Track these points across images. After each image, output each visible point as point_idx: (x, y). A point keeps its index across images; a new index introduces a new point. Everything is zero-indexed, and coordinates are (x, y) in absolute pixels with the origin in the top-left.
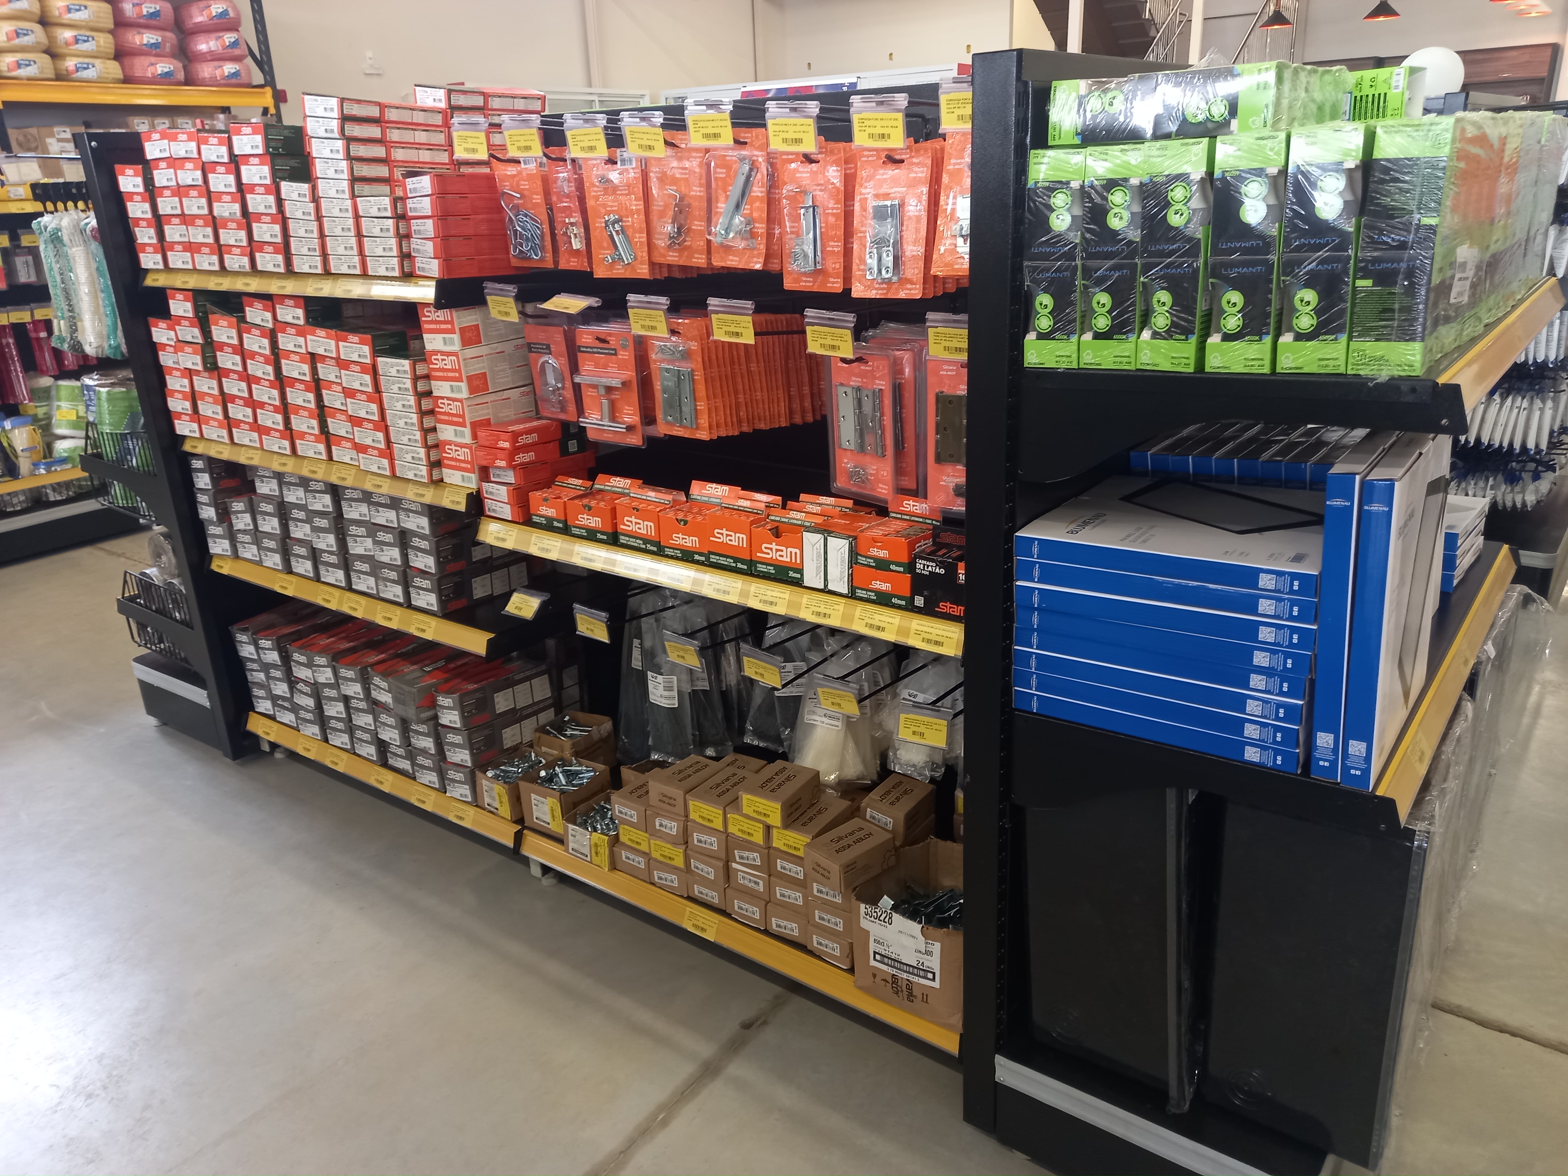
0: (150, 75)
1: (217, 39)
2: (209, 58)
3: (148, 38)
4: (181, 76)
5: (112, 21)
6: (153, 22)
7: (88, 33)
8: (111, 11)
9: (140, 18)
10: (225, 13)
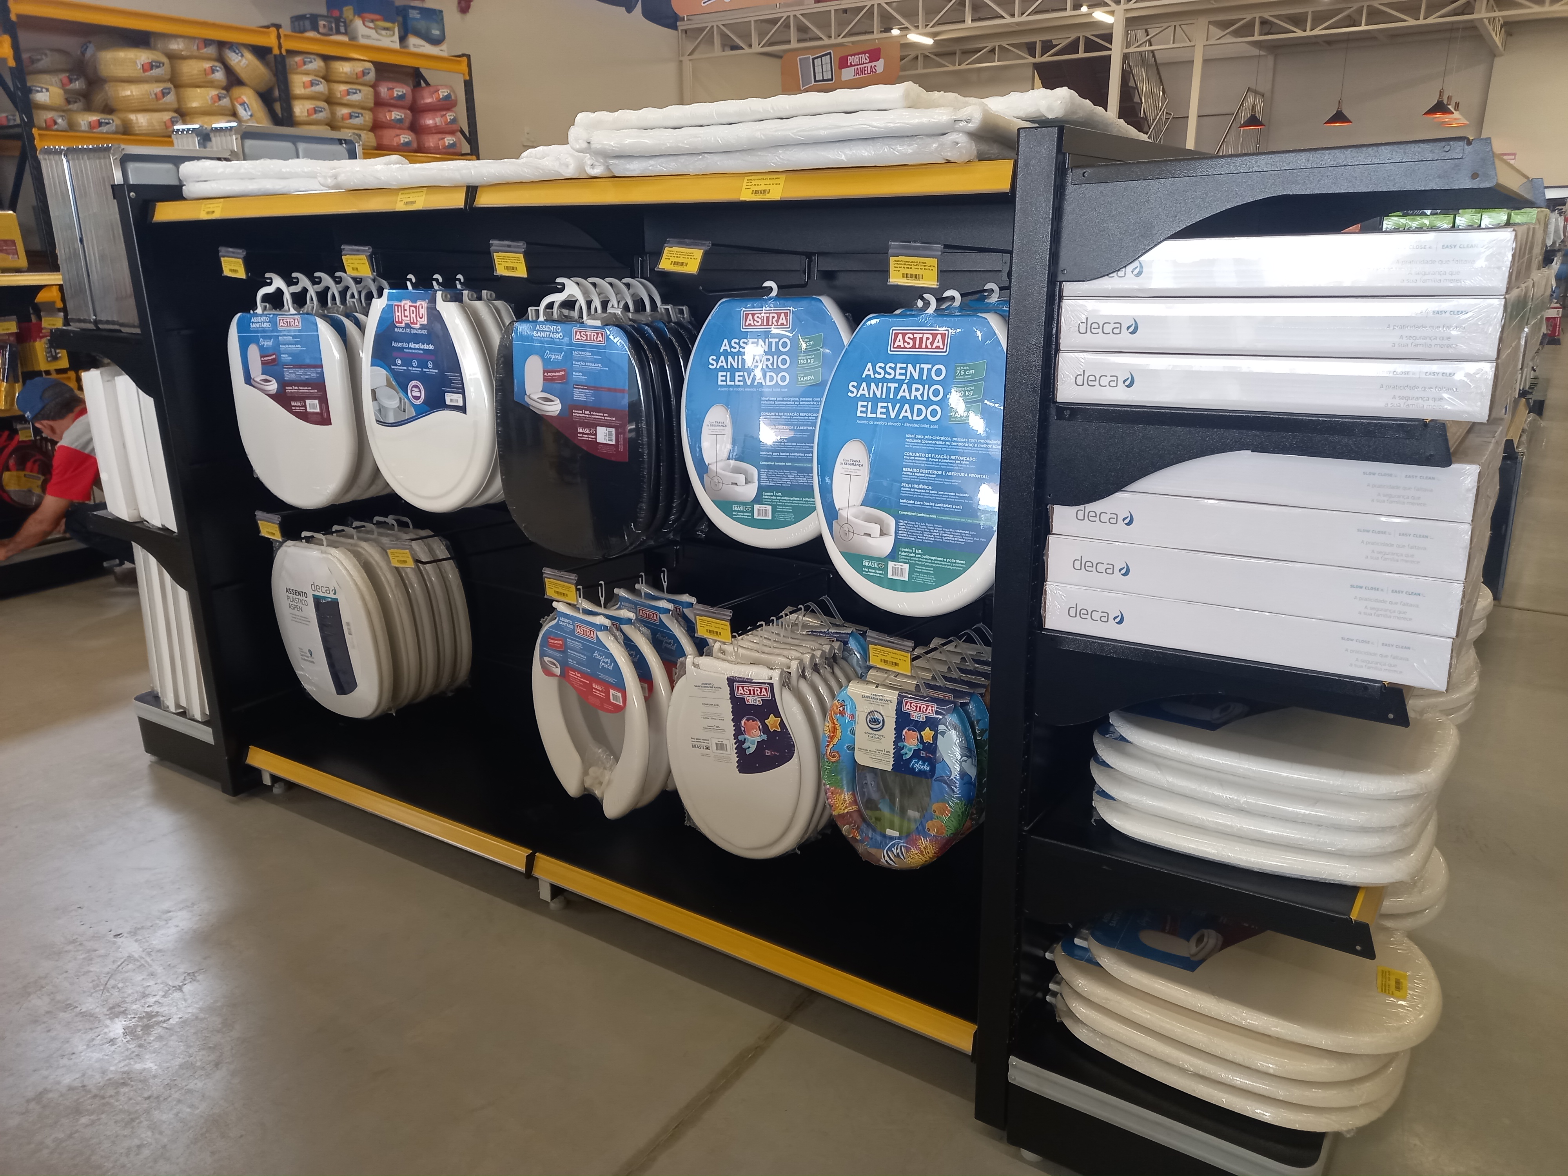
0: (395, 144)
1: (442, 116)
2: (434, 131)
3: (396, 115)
4: (415, 145)
5: (373, 101)
6: (400, 103)
7: (359, 111)
8: (373, 94)
9: (391, 99)
10: (448, 97)
